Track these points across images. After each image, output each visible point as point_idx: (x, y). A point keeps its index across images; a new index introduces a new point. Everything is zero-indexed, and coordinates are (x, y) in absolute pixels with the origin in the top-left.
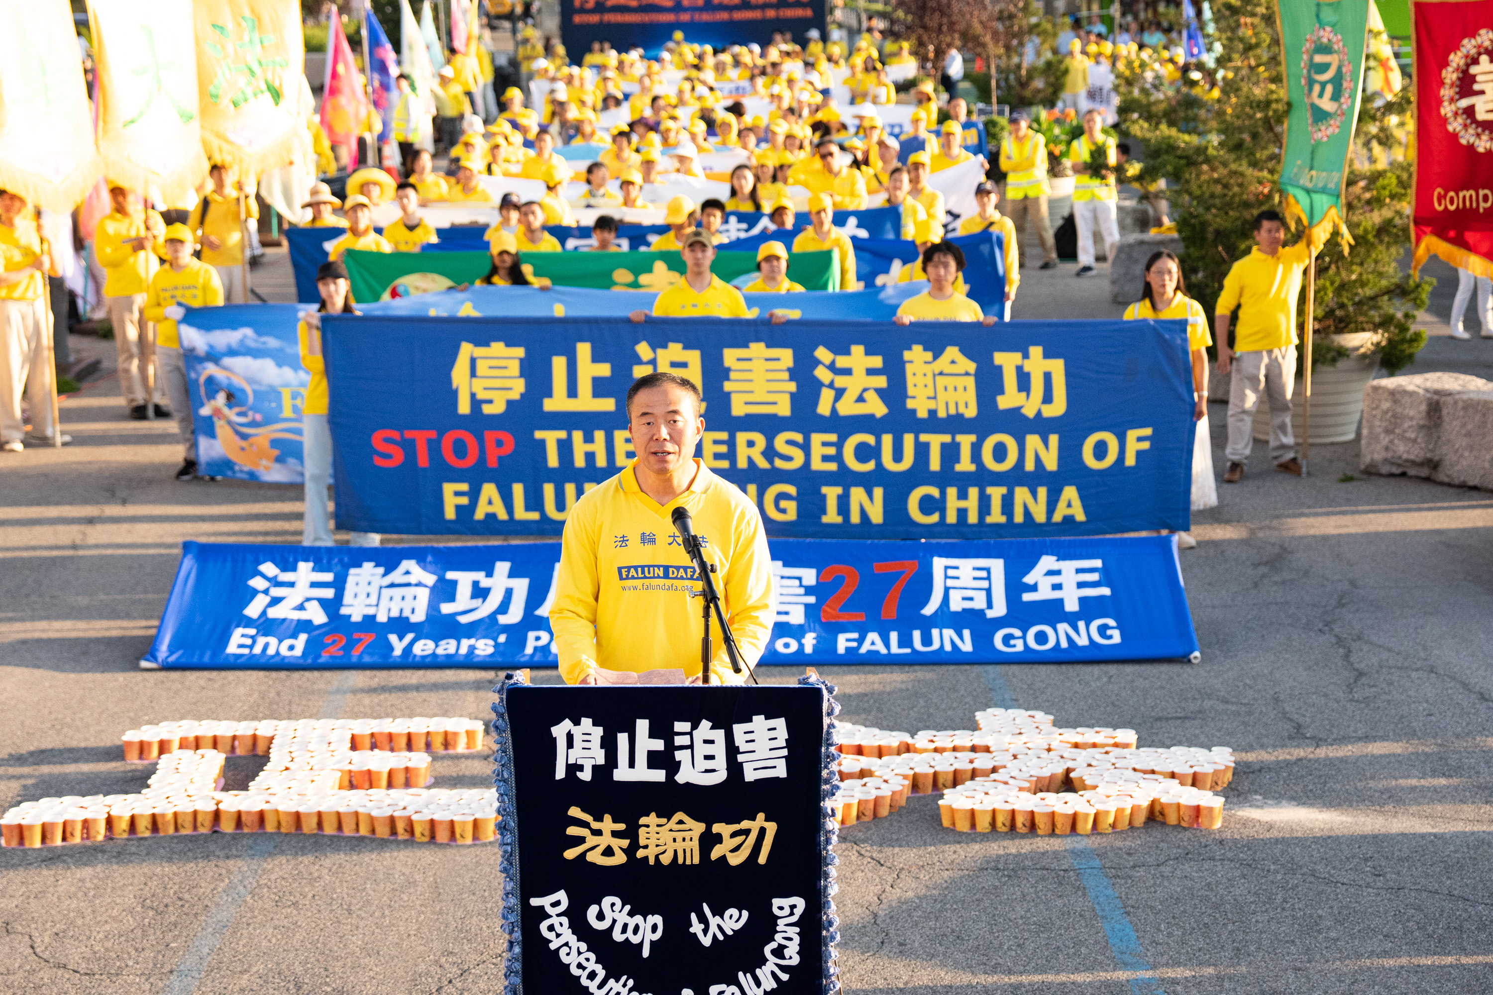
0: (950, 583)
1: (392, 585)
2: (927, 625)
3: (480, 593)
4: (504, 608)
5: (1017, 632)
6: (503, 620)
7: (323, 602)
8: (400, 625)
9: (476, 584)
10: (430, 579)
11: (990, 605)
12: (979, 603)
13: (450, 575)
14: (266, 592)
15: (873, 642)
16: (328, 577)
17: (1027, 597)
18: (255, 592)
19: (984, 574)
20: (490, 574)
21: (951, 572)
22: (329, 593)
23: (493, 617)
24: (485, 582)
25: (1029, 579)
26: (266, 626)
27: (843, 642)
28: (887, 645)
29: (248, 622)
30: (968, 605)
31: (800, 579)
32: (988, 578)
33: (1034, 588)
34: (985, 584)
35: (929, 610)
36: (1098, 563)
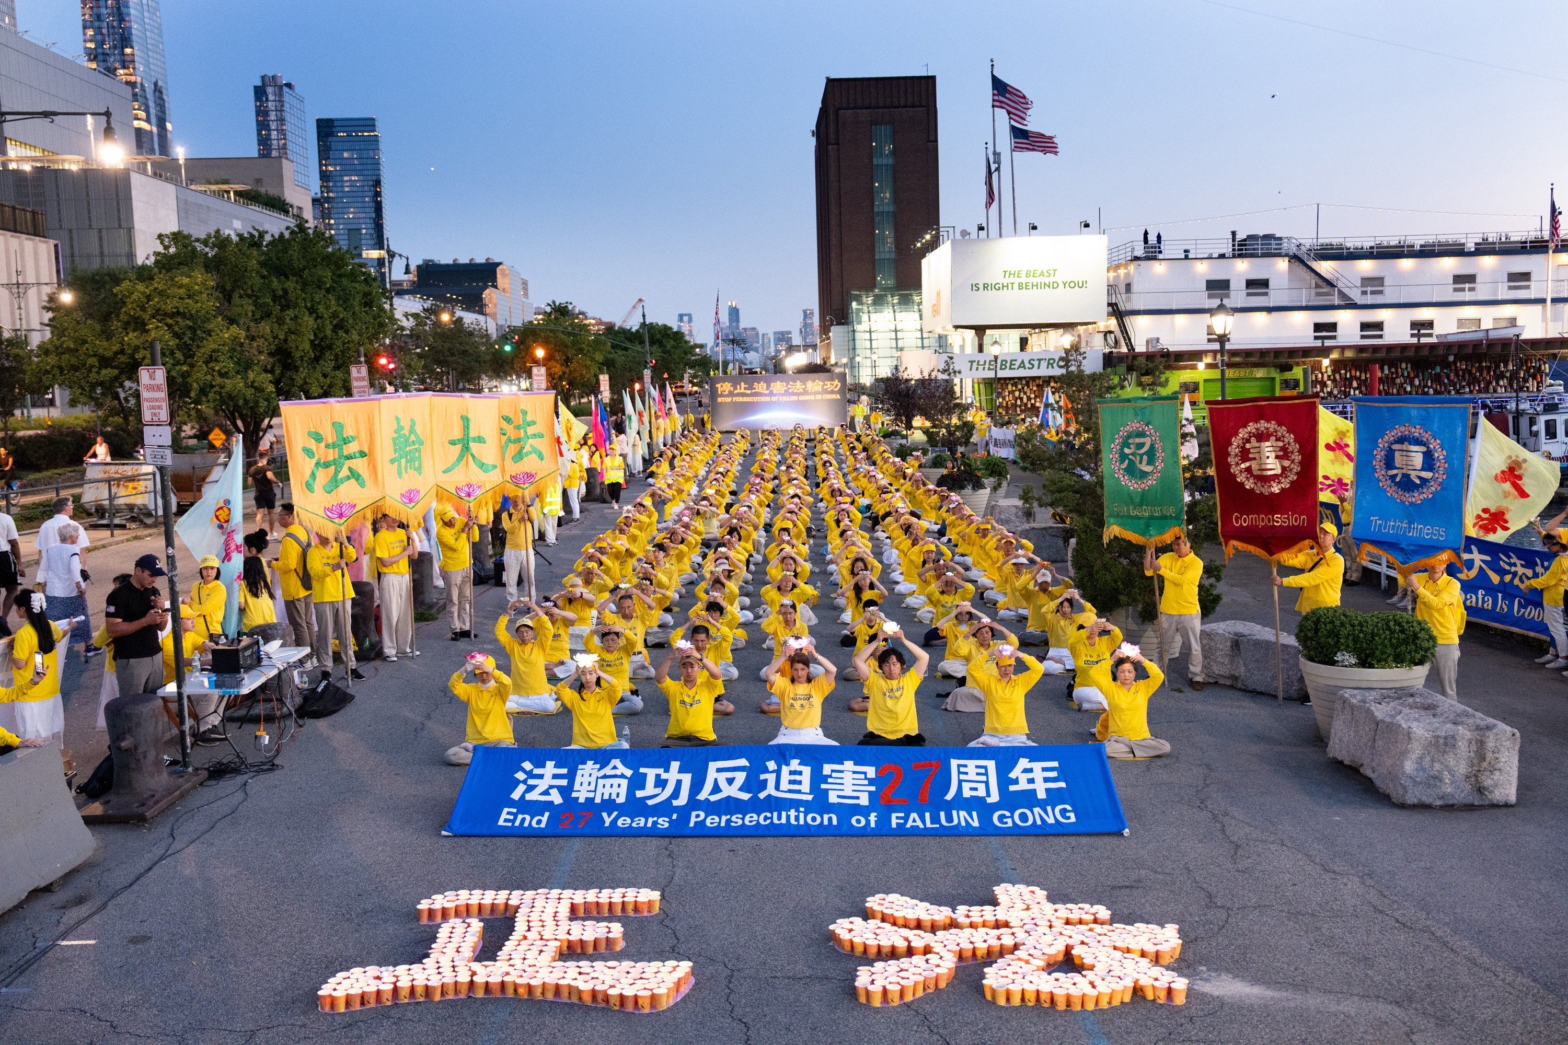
0: (962, 777)
1: (605, 777)
2: (949, 807)
3: (661, 783)
4: (676, 794)
5: (1008, 814)
6: (675, 803)
7: (560, 788)
8: (609, 805)
9: (658, 776)
10: (629, 773)
11: (988, 795)
12: (981, 792)
13: (642, 770)
14: (525, 782)
15: (914, 820)
16: (564, 771)
17: (1012, 788)
18: (518, 782)
19: (983, 771)
20: (667, 770)
21: (962, 769)
22: (564, 782)
23: (668, 801)
24: (664, 776)
25: (1012, 775)
26: (524, 806)
27: (895, 820)
28: (924, 822)
29: (512, 803)
30: (974, 793)
31: (865, 773)
32: (986, 774)
33: (1016, 781)
34: (984, 778)
35: (949, 797)
36: (1055, 764)
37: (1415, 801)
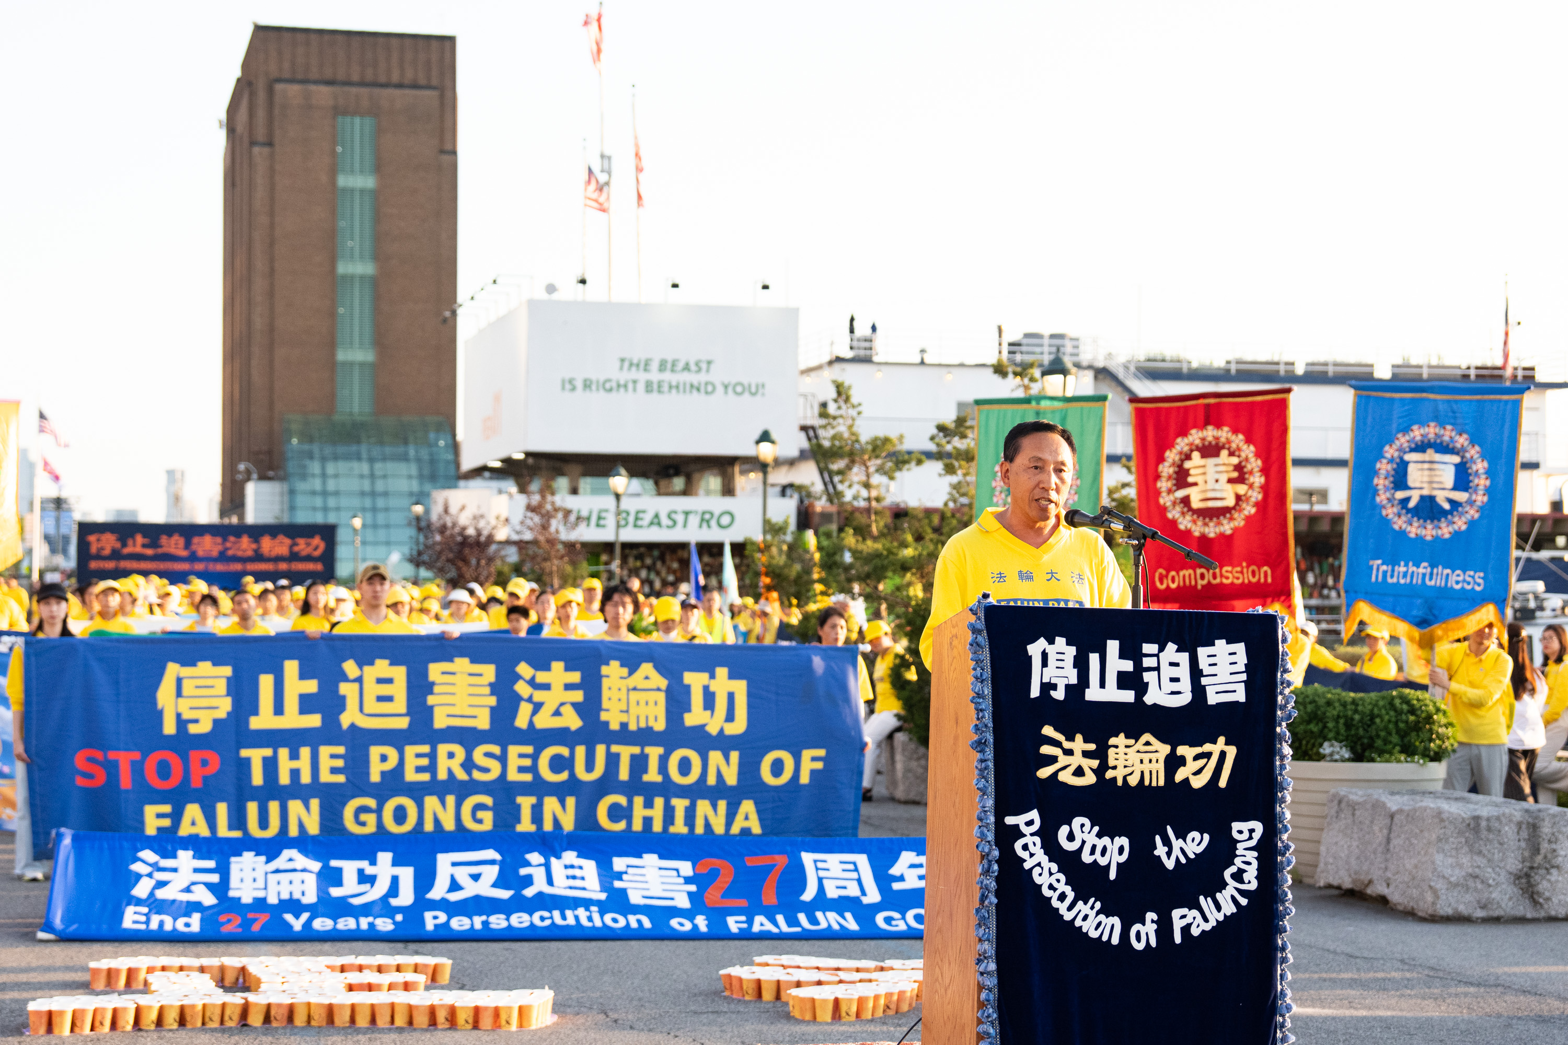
0: (822, 874)
1: (277, 871)
2: (810, 909)
3: (365, 878)
4: (394, 890)
5: (896, 915)
6: (394, 902)
7: (209, 886)
8: (293, 906)
9: (361, 872)
10: (316, 866)
11: (864, 893)
12: (853, 890)
13: (334, 863)
14: (150, 875)
15: (760, 923)
16: (211, 864)
17: (896, 886)
18: (138, 877)
19: (851, 867)
20: (373, 862)
21: (820, 865)
22: (215, 878)
23: (385, 899)
24: (370, 870)
25: (895, 871)
26: (155, 905)
27: (734, 924)
28: (776, 924)
29: (139, 902)
30: (843, 893)
31: (677, 870)
32: (856, 870)
33: (901, 878)
34: (855, 875)
35: (809, 895)
37: (1450, 911)
